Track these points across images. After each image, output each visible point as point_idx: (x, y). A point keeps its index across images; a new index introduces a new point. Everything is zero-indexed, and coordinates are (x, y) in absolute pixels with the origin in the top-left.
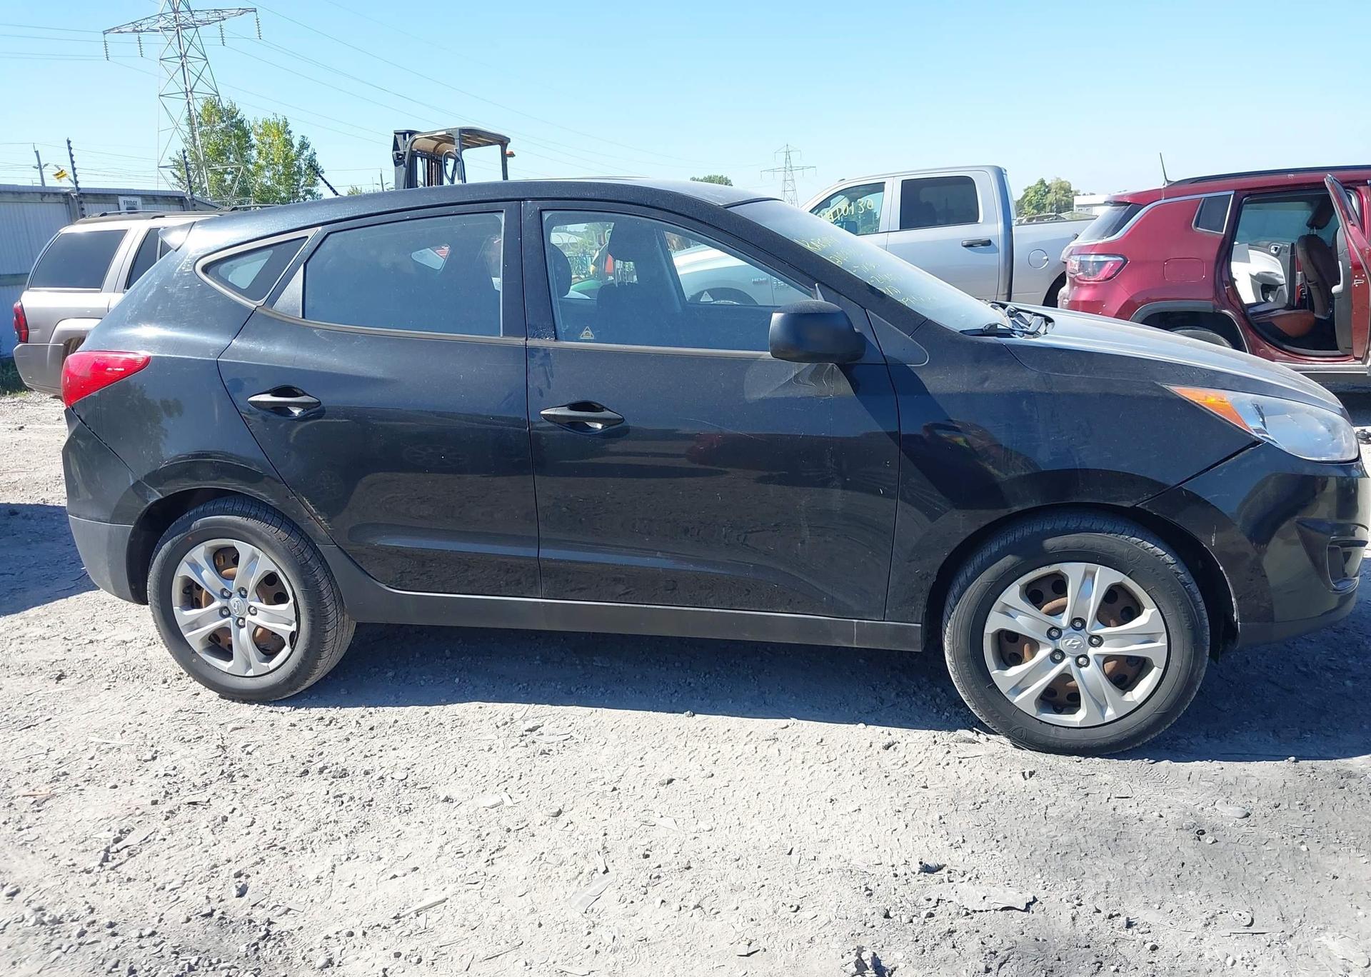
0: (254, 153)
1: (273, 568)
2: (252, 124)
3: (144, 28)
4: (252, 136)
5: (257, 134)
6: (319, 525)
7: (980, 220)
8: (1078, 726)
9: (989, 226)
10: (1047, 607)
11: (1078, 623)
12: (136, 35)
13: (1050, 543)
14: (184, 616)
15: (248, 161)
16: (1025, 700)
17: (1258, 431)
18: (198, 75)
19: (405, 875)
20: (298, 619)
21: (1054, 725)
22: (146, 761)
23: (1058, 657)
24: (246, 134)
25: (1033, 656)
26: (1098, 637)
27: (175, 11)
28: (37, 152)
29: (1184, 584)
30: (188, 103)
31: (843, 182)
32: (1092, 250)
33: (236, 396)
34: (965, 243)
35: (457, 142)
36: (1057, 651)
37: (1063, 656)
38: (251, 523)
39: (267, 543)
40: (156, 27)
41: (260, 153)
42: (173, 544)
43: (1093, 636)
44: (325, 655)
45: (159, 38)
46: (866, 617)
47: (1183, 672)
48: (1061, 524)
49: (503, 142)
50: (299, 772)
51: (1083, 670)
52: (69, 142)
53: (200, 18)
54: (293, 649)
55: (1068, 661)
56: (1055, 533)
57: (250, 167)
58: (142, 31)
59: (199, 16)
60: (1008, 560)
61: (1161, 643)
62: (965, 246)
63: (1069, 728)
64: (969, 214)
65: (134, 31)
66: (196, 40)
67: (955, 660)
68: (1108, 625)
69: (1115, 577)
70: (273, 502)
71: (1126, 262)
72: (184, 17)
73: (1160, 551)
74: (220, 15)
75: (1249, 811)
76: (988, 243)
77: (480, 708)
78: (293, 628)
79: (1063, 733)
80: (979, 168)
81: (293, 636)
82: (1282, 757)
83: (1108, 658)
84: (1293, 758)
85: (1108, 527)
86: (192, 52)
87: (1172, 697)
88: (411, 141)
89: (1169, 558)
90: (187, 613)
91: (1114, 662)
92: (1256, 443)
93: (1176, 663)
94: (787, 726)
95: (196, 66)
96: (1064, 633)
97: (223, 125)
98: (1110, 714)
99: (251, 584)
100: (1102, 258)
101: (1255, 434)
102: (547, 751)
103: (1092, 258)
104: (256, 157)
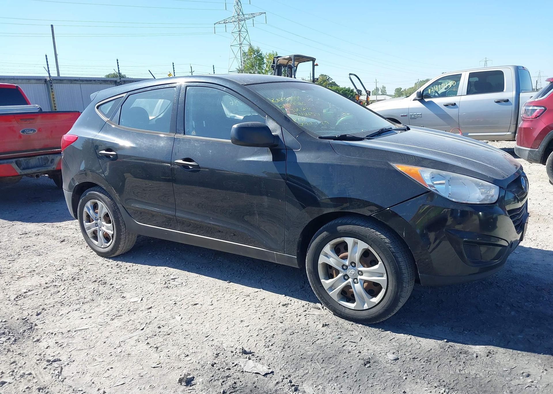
0: (265, 66)
1: (107, 211)
2: (265, 55)
3: (227, 21)
4: (265, 60)
5: (266, 59)
6: (117, 196)
7: (505, 90)
8: (353, 309)
9: (508, 93)
10: (341, 255)
11: (353, 264)
12: (224, 24)
13: (339, 228)
14: (87, 225)
15: (262, 69)
16: (334, 294)
17: (430, 186)
18: (244, 38)
19: (86, 318)
20: (114, 230)
21: (345, 307)
22: (58, 270)
23: (346, 277)
24: (263, 59)
25: (337, 276)
26: (361, 271)
27: (238, 15)
28: (191, 67)
29: (393, 253)
30: (240, 48)
31: (443, 74)
32: (531, 104)
33: (97, 152)
34: (496, 101)
35: (293, 60)
36: (346, 275)
37: (349, 278)
38: (101, 195)
39: (104, 201)
40: (231, 21)
41: (267, 66)
42: (82, 200)
43: (359, 271)
44: (121, 243)
45: (232, 25)
46: (278, 251)
47: (393, 292)
48: (345, 221)
49: (313, 60)
50: (93, 281)
51: (356, 285)
52: (173, 63)
53: (246, 17)
54: (113, 240)
55: (350, 280)
56: (342, 224)
57: (263, 71)
58: (227, 23)
59: (246, 16)
60: (325, 234)
61: (385, 278)
62: (496, 102)
63: (350, 309)
64: (500, 88)
65: (224, 23)
66: (244, 25)
67: (310, 273)
68: (364, 267)
69: (365, 246)
70: (105, 188)
71: (545, 110)
72: (241, 17)
73: (383, 236)
74: (253, 15)
75: (399, 357)
76: (507, 101)
77: (165, 269)
78: (112, 233)
79: (347, 311)
80: (507, 67)
81: (113, 235)
82: (442, 339)
83: (365, 281)
84: (446, 340)
85: (363, 224)
86: (243, 29)
87: (389, 302)
88: (277, 60)
89: (387, 240)
90: (87, 224)
91: (367, 283)
92: (428, 192)
93: (390, 288)
94: (258, 291)
95: (244, 34)
96: (348, 267)
97: (255, 56)
98: (366, 306)
99: (102, 215)
100: (536, 108)
101: (429, 188)
102: (169, 287)
103: (531, 108)
104: (265, 67)
